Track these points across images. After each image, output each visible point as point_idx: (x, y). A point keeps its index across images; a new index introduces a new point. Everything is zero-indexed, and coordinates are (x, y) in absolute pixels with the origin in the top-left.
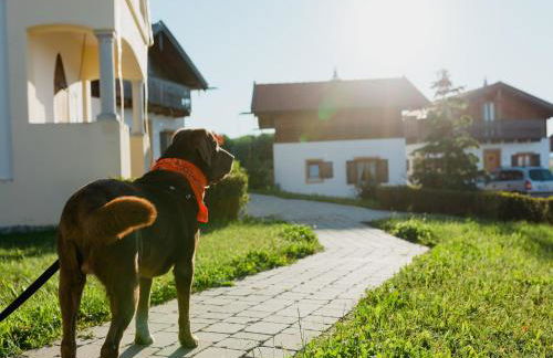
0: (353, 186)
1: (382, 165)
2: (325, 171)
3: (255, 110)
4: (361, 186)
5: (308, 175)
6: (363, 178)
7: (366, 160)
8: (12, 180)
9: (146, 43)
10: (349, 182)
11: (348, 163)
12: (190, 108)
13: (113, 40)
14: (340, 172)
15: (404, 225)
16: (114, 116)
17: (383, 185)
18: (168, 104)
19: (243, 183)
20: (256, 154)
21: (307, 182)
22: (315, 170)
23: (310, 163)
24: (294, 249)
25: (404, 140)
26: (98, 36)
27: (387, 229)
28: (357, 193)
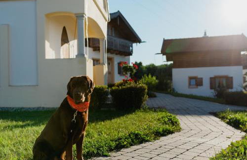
0: (213, 91)
1: (229, 80)
2: (198, 82)
3: (163, 52)
4: (217, 90)
5: (190, 84)
6: (219, 86)
7: (220, 77)
8: (37, 85)
9: (106, 20)
10: (211, 88)
11: (211, 78)
12: (132, 51)
13: (84, 18)
14: (206, 83)
15: (233, 116)
16: (84, 55)
17: (230, 90)
18: (122, 50)
19: (144, 89)
20: (163, 74)
21: (189, 88)
22: (193, 82)
23: (191, 78)
24: (161, 130)
25: (241, 67)
26: (77, 17)
27: (223, 118)
28: (215, 94)
